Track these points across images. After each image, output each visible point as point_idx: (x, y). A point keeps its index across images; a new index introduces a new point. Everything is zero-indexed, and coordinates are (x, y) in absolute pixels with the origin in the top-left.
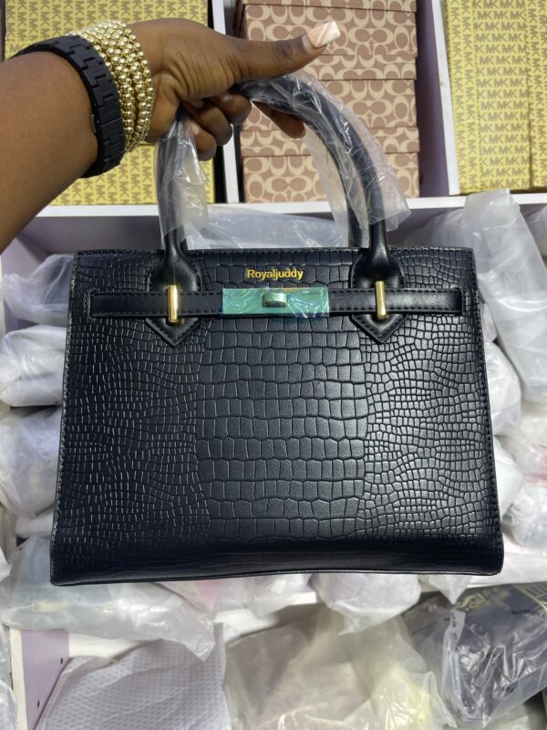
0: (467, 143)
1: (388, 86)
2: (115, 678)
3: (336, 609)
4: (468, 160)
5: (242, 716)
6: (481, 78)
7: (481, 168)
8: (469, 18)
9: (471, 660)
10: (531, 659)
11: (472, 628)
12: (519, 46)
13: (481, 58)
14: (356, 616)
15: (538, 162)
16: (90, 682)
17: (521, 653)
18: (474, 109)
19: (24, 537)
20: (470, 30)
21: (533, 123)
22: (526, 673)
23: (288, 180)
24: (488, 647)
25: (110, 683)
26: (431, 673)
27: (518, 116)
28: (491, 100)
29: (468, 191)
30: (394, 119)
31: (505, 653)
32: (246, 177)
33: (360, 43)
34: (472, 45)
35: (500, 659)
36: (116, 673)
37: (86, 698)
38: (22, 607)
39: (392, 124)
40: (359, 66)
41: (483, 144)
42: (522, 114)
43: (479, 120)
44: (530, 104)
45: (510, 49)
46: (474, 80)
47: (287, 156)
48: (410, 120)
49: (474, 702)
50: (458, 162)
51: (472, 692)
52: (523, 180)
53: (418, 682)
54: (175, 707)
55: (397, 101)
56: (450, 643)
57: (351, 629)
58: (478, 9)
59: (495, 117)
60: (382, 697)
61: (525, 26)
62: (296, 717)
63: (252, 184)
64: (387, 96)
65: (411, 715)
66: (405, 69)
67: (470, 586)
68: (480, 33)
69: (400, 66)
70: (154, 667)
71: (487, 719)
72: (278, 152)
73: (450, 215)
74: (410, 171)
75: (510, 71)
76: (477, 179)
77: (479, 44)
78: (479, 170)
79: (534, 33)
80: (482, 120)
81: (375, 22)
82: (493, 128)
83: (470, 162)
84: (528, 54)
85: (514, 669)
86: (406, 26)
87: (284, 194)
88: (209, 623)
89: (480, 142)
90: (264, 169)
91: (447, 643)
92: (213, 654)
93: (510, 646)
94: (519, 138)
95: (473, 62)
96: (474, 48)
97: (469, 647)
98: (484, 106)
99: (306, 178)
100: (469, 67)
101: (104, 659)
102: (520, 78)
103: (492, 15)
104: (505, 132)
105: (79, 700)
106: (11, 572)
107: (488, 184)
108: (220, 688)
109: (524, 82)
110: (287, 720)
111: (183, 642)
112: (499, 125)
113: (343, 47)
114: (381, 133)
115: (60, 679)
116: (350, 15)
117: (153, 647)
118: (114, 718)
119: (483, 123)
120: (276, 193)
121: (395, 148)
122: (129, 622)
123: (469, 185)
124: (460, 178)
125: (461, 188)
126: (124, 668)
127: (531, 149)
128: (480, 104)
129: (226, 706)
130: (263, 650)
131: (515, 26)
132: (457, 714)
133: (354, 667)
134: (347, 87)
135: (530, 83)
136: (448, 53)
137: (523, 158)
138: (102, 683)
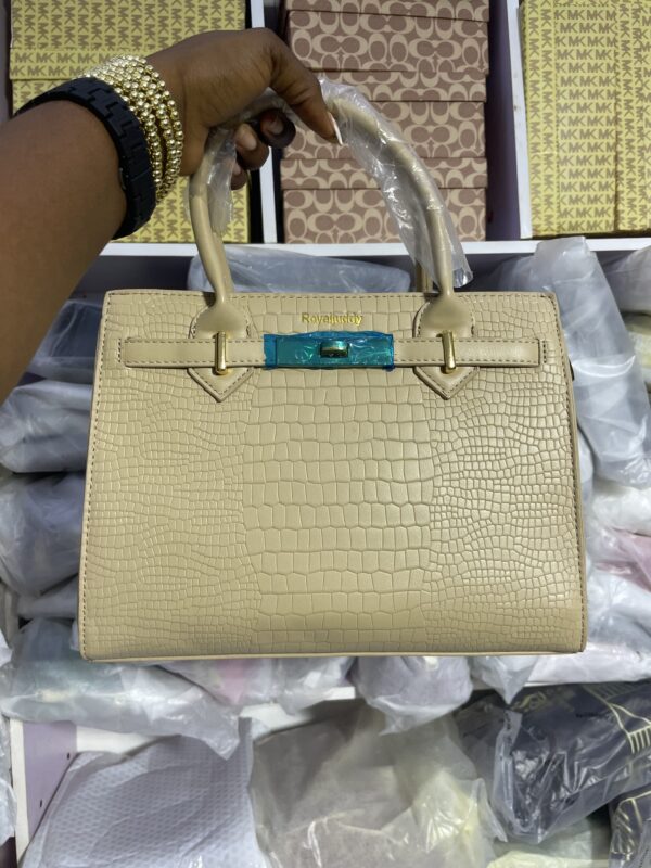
0: (543, 178)
1: (454, 110)
2: (127, 776)
3: (376, 706)
4: (543, 198)
5: (268, 822)
6: (562, 102)
7: (559, 207)
8: (550, 31)
9: (527, 767)
10: (595, 768)
11: (530, 731)
12: (608, 65)
13: (562, 78)
14: (399, 714)
15: (625, 202)
16: (99, 780)
17: (584, 760)
18: (553, 139)
19: (26, 618)
20: (551, 45)
21: (621, 156)
22: (589, 783)
23: (335, 217)
24: (548, 753)
25: (121, 783)
26: (480, 779)
27: (604, 147)
28: (573, 128)
29: (543, 234)
30: (459, 148)
31: (566, 760)
32: (286, 213)
33: (422, 58)
34: (552, 63)
35: (560, 767)
36: (130, 771)
37: (95, 798)
38: (24, 697)
39: (457, 154)
40: (420, 85)
41: (561, 180)
42: (608, 144)
43: (558, 151)
44: (618, 133)
45: (596, 68)
46: (553, 104)
47: (333, 189)
48: (478, 149)
49: (528, 814)
50: (533, 200)
51: (528, 802)
52: (607, 222)
53: (466, 790)
54: (194, 810)
55: (463, 127)
56: (503, 747)
57: (392, 729)
58: (560, 20)
59: (576, 148)
60: (424, 805)
61: (615, 41)
62: (328, 824)
63: (292, 222)
64: (452, 121)
65: (456, 826)
66: (474, 89)
67: (527, 685)
68: (562, 48)
69: (468, 86)
70: (172, 764)
71: (543, 833)
72: (323, 184)
73: (519, 262)
74: (475, 210)
75: (596, 94)
76: (553, 220)
77: (561, 62)
78: (556, 209)
79: (626, 49)
80: (561, 151)
81: (440, 33)
82: (574, 160)
83: (546, 200)
84: (618, 73)
85: (576, 778)
86: (476, 38)
87: (329, 233)
88: (234, 718)
89: (558, 177)
90: (307, 204)
91: (500, 748)
92: (238, 753)
93: (572, 752)
94: (604, 173)
95: (553, 83)
96: (554, 66)
97: (525, 752)
98: (564, 136)
99: (354, 215)
100: (548, 89)
101: (116, 755)
102: (607, 102)
103: (577, 28)
104: (588, 166)
105: (86, 800)
106: (13, 657)
107: (566, 226)
108: (245, 790)
109: (612, 107)
110: (317, 828)
111: (204, 739)
112: (581, 158)
113: (402, 63)
114: (443, 165)
115: (66, 776)
116: (411, 24)
117: (171, 743)
118: (125, 821)
119: (562, 155)
120: (320, 232)
121: (459, 182)
122: (143, 716)
123: (544, 227)
124: (533, 219)
125: (534, 230)
126: (138, 766)
127: (617, 186)
128: (559, 132)
129: (251, 810)
130: (295, 750)
131: (604, 41)
132: (508, 826)
133: (395, 771)
134: (406, 110)
135: (618, 109)
136: (524, 72)
137: (608, 196)
138: (113, 782)
